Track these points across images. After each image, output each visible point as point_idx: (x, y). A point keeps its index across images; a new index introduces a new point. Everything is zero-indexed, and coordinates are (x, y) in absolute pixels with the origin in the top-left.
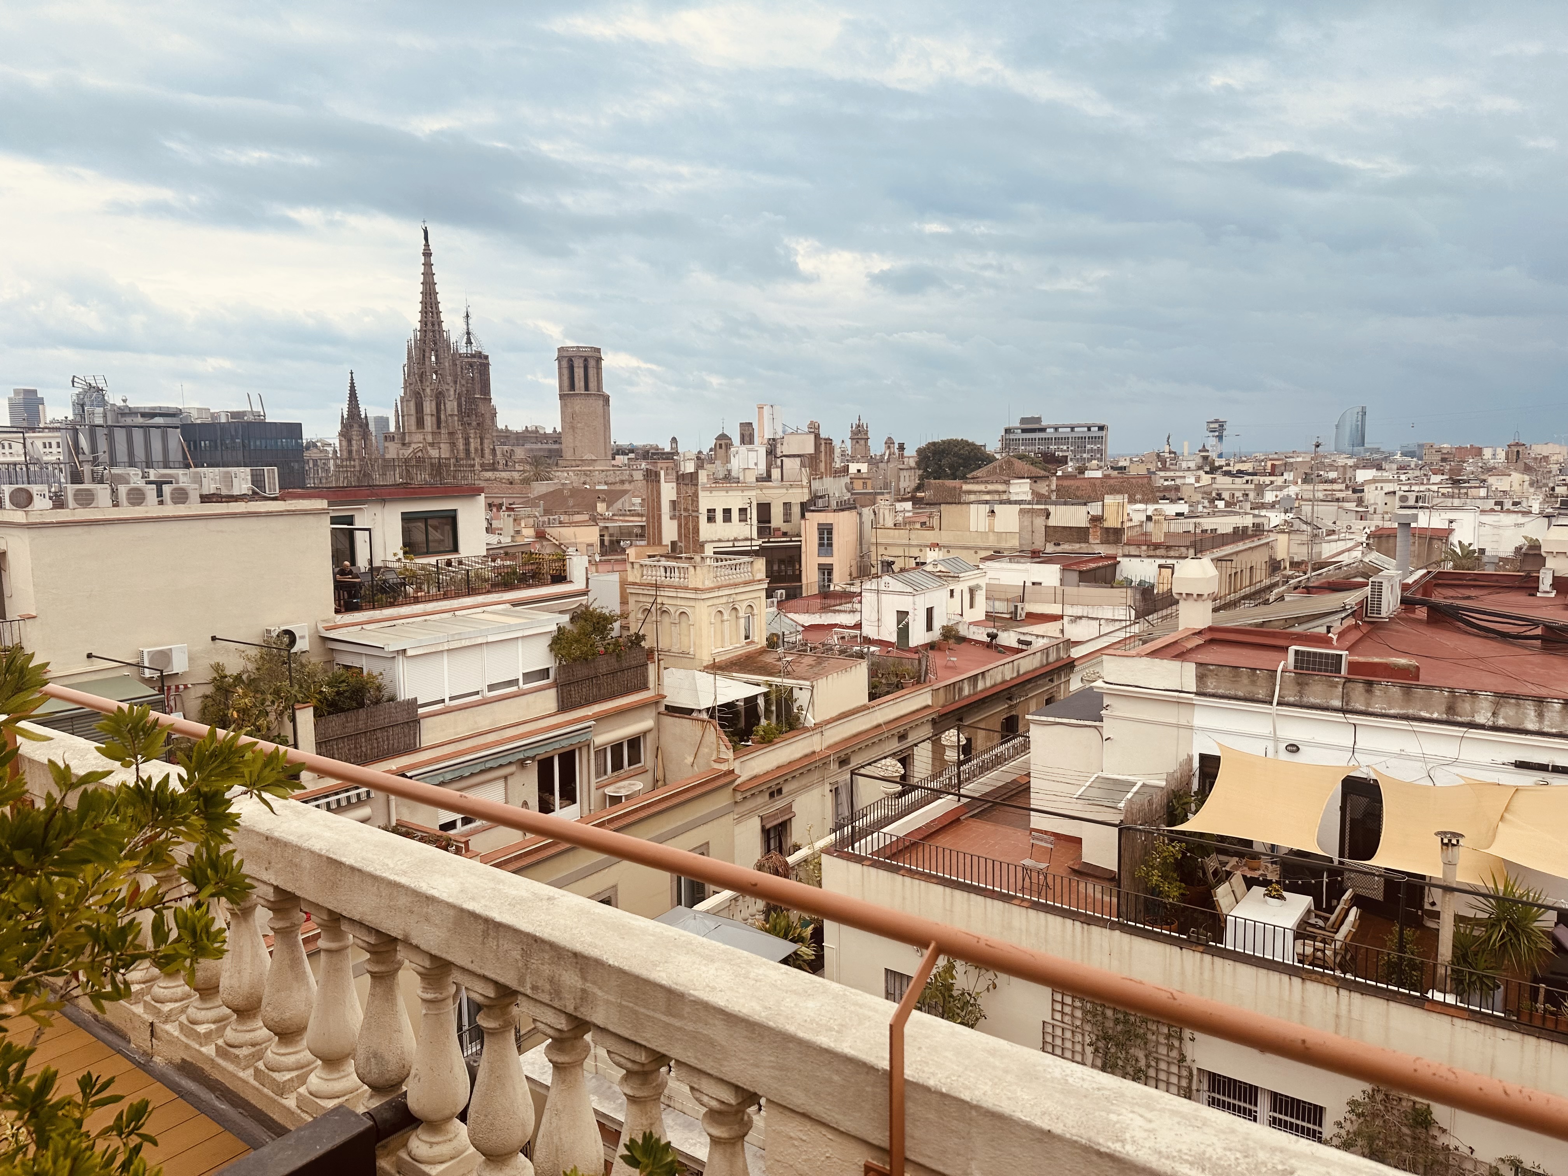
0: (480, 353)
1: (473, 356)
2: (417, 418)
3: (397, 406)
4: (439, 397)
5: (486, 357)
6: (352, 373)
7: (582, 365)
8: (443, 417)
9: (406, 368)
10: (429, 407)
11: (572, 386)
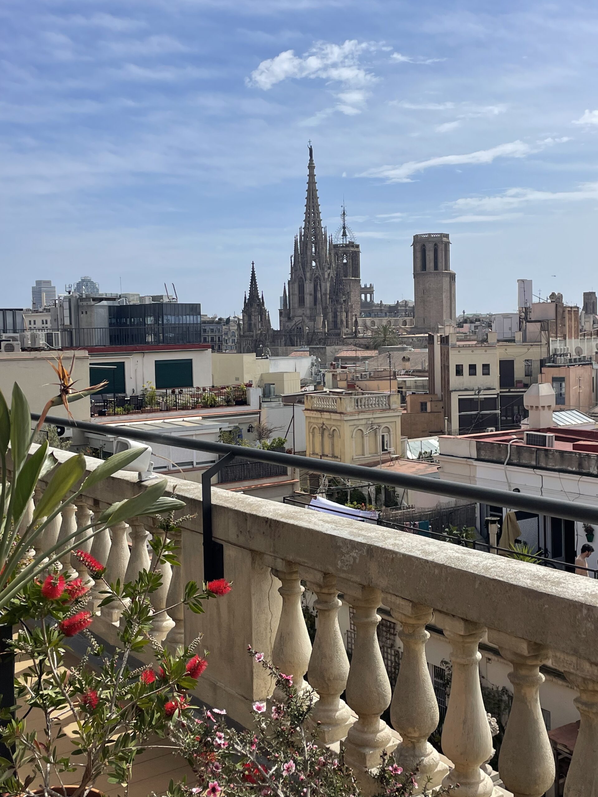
0: (353, 243)
1: (347, 246)
2: (299, 297)
3: (285, 288)
4: (317, 281)
5: (358, 246)
6: (253, 264)
7: (432, 249)
8: (319, 295)
9: (293, 258)
10: (309, 287)
11: (424, 267)
